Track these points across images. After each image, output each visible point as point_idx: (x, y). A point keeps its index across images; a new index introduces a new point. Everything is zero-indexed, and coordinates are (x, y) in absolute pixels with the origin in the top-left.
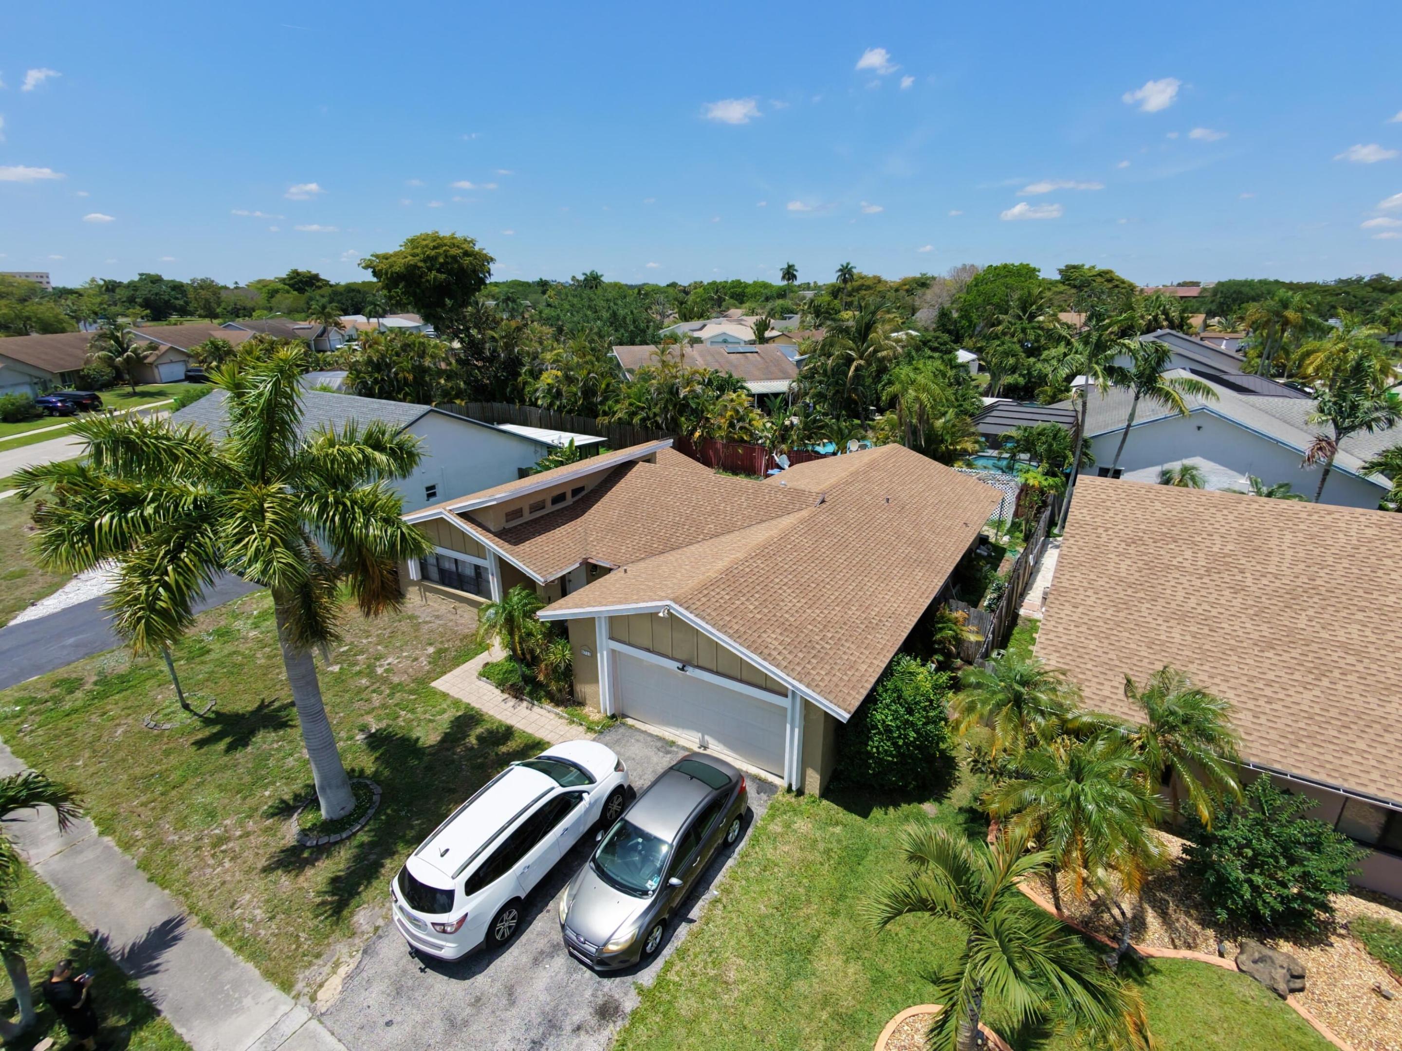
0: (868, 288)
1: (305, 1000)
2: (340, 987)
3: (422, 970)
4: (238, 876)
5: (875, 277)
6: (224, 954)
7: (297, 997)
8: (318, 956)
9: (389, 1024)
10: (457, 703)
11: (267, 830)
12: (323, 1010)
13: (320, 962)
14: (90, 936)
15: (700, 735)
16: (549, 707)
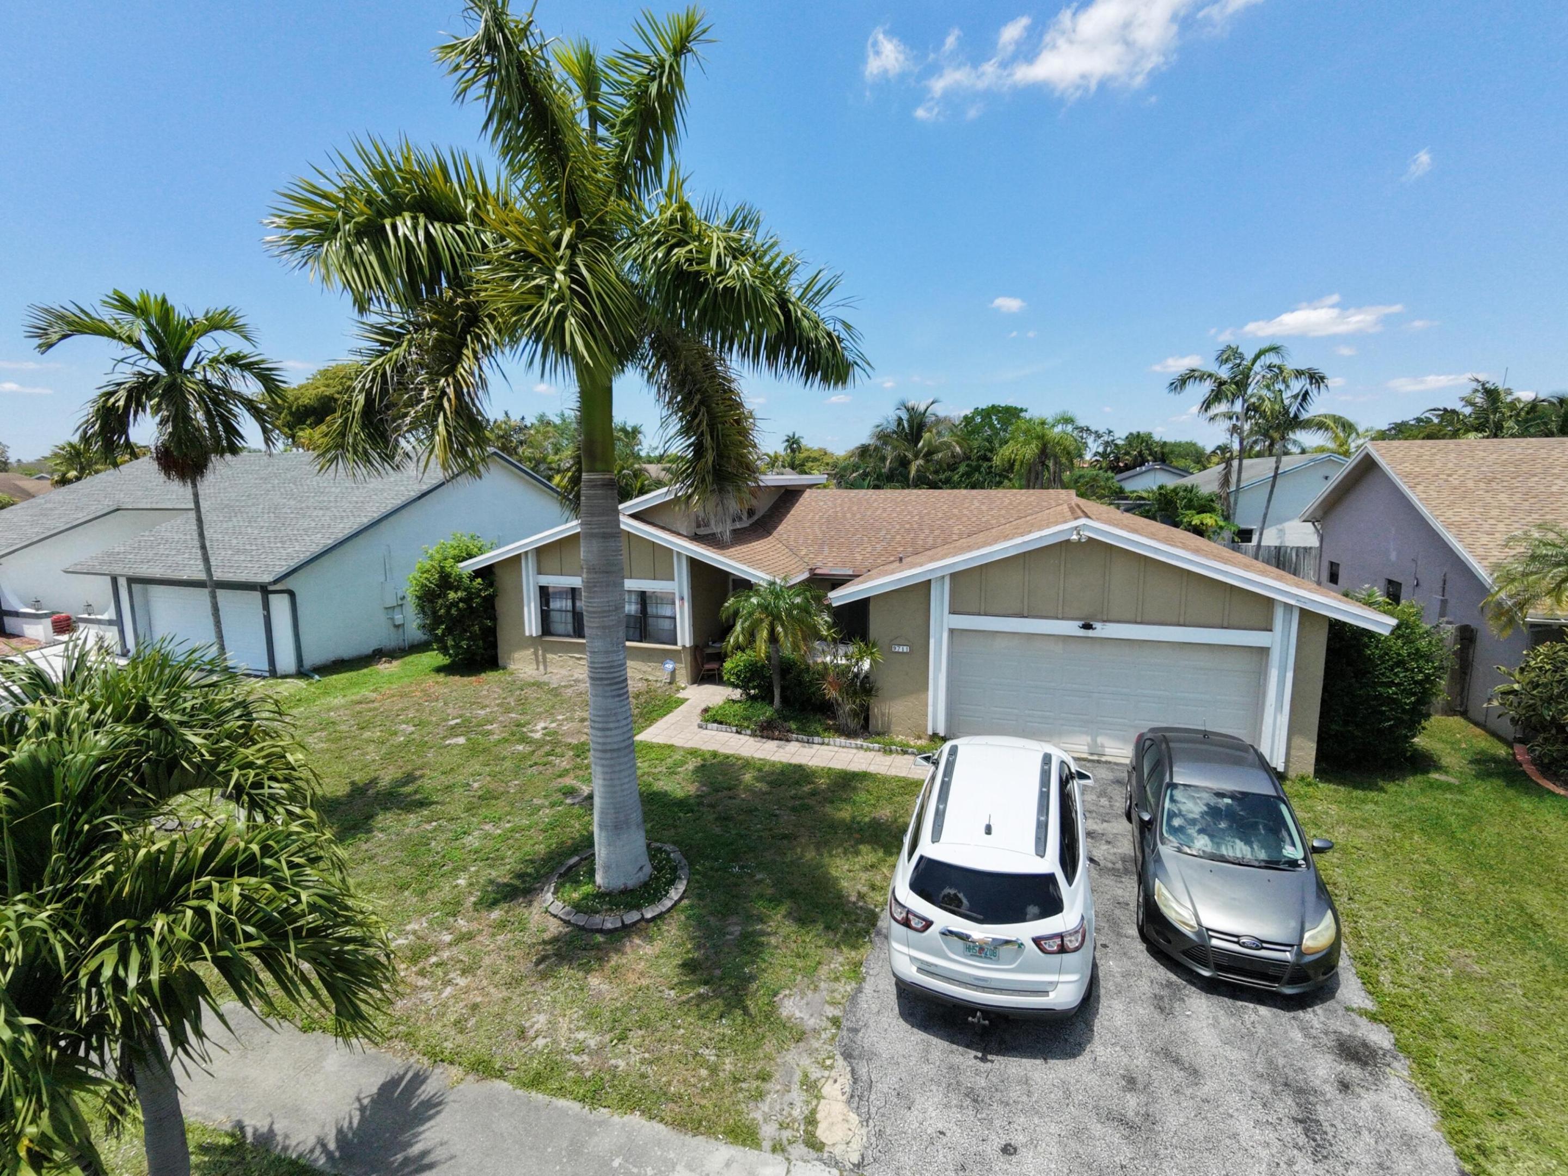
0: (815, 460)
1: (798, 1150)
2: (854, 1118)
3: (984, 1059)
4: (498, 994)
5: (820, 449)
6: (564, 1113)
7: (778, 1148)
8: (764, 1077)
9: (1008, 1150)
10: (693, 752)
11: (502, 925)
12: (855, 1158)
13: (773, 1085)
14: (232, 1135)
15: (1089, 739)
16: (842, 740)
